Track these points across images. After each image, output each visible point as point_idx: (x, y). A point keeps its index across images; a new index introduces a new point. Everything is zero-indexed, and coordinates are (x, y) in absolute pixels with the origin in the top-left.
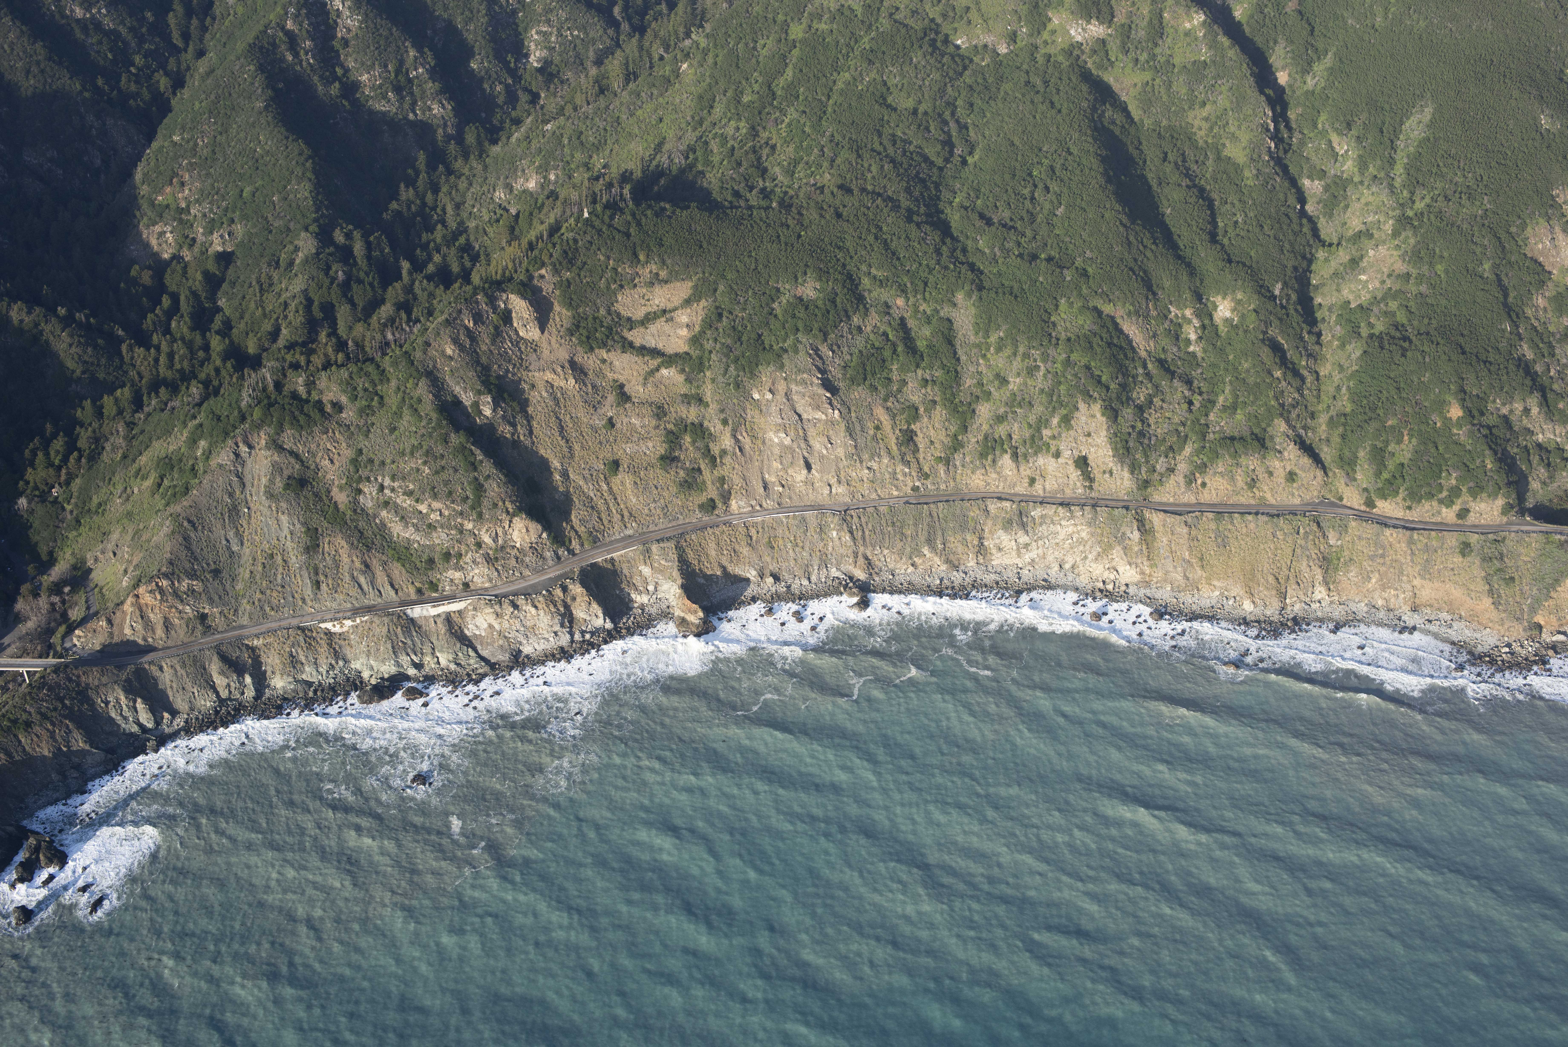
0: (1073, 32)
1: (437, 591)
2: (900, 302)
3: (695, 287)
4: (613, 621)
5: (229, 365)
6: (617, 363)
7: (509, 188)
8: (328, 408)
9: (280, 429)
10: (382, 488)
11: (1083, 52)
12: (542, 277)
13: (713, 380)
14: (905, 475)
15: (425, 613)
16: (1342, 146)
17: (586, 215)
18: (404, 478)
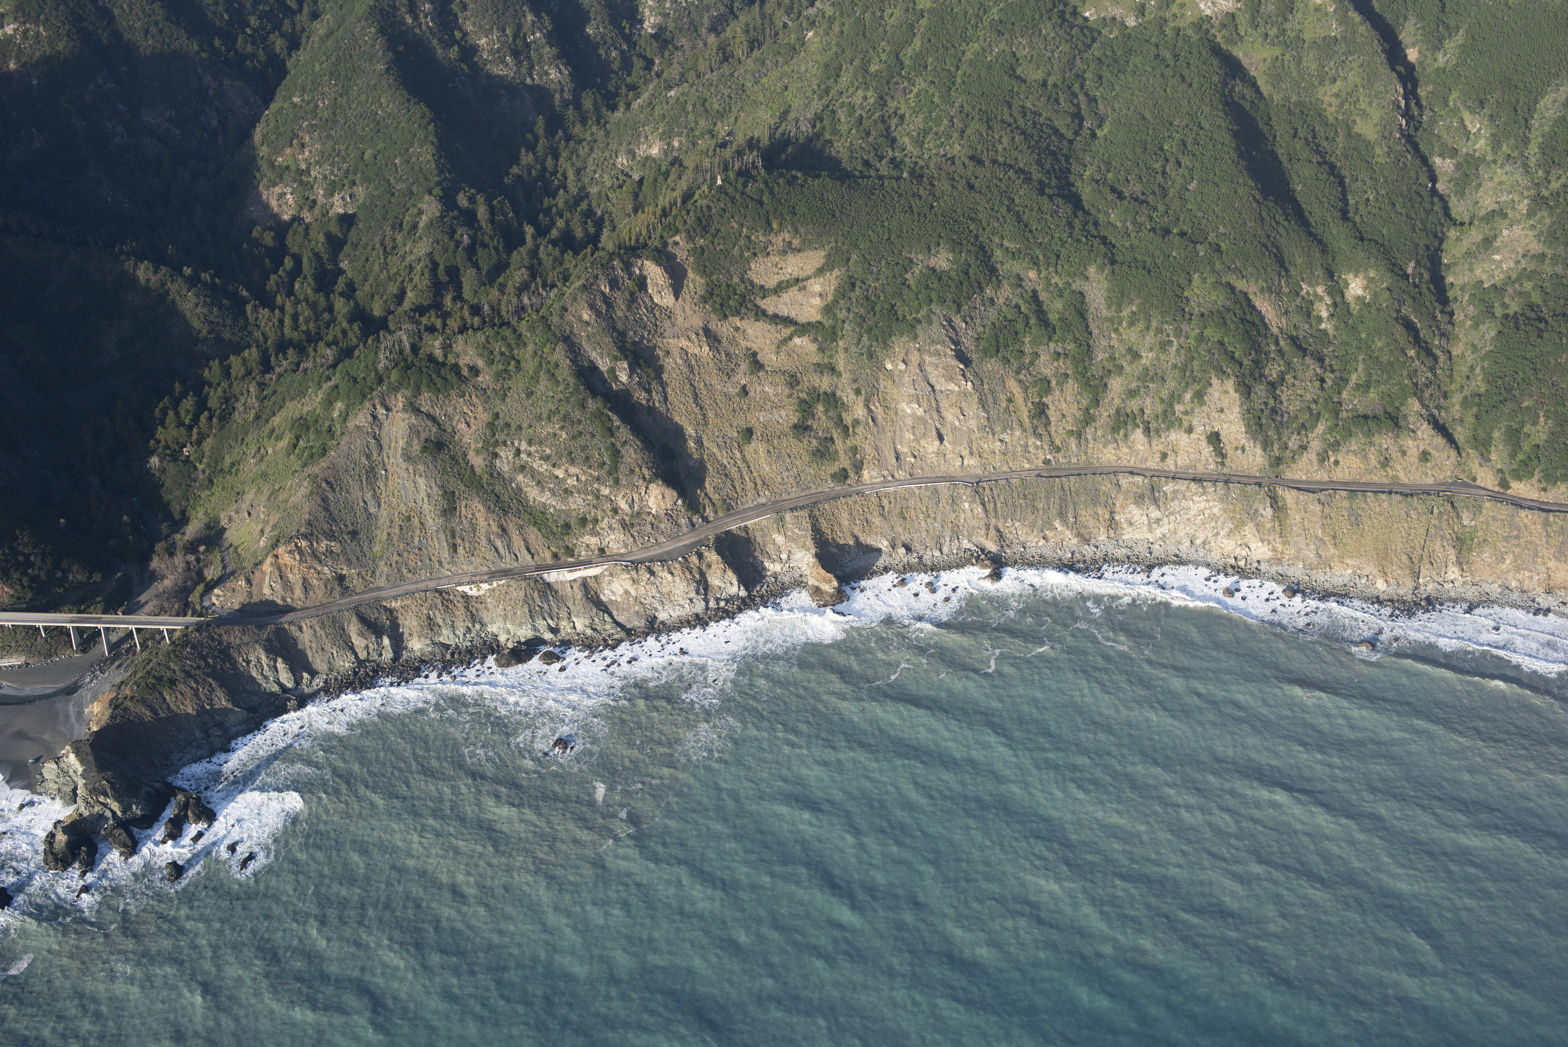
0: (1202, 6)
1: (572, 556)
2: (1032, 274)
3: (828, 256)
4: (747, 589)
5: (355, 327)
6: (750, 331)
7: (632, 154)
8: (465, 372)
9: (417, 391)
10: (518, 452)
11: (1212, 26)
12: (677, 243)
13: (846, 350)
14: (1037, 448)
15: (561, 578)
16: (1474, 124)
17: (719, 182)
18: (541, 443)
